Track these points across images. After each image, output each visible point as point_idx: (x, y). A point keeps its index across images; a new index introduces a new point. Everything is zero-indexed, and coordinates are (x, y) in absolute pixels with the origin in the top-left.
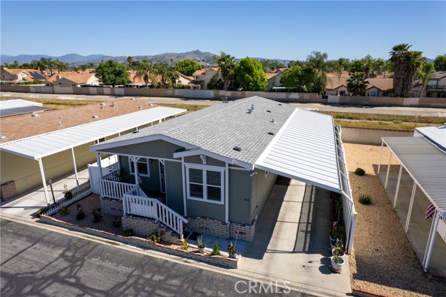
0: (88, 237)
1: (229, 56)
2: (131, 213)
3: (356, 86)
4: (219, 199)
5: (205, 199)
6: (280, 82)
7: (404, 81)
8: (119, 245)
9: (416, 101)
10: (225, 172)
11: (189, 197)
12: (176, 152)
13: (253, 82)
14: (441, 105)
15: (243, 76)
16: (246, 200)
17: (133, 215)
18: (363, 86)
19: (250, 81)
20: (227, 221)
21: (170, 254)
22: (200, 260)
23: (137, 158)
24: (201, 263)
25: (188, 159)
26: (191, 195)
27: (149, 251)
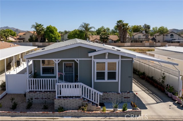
0: (31, 118)
1: (40, 25)
2: (61, 96)
3: (104, 38)
4: (115, 78)
5: (106, 80)
6: (68, 38)
7: (123, 36)
8: (58, 119)
9: (129, 44)
10: (119, 62)
11: (96, 81)
12: (90, 52)
13: (54, 38)
14: (138, 45)
15: (49, 35)
16: (129, 77)
17: (63, 97)
18: (107, 38)
19: (53, 37)
20: (119, 92)
21: (97, 117)
22: (117, 116)
23: (59, 60)
24: (119, 117)
25: (96, 57)
26: (97, 79)
27: (81, 118)
